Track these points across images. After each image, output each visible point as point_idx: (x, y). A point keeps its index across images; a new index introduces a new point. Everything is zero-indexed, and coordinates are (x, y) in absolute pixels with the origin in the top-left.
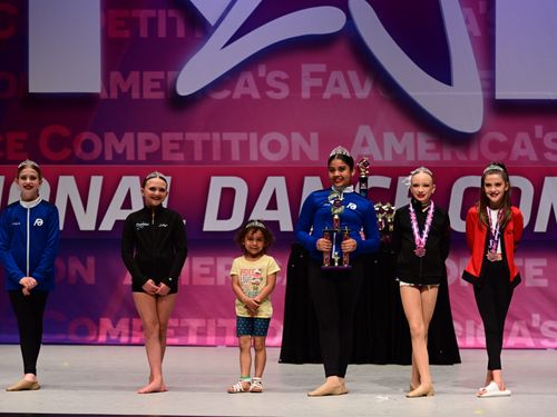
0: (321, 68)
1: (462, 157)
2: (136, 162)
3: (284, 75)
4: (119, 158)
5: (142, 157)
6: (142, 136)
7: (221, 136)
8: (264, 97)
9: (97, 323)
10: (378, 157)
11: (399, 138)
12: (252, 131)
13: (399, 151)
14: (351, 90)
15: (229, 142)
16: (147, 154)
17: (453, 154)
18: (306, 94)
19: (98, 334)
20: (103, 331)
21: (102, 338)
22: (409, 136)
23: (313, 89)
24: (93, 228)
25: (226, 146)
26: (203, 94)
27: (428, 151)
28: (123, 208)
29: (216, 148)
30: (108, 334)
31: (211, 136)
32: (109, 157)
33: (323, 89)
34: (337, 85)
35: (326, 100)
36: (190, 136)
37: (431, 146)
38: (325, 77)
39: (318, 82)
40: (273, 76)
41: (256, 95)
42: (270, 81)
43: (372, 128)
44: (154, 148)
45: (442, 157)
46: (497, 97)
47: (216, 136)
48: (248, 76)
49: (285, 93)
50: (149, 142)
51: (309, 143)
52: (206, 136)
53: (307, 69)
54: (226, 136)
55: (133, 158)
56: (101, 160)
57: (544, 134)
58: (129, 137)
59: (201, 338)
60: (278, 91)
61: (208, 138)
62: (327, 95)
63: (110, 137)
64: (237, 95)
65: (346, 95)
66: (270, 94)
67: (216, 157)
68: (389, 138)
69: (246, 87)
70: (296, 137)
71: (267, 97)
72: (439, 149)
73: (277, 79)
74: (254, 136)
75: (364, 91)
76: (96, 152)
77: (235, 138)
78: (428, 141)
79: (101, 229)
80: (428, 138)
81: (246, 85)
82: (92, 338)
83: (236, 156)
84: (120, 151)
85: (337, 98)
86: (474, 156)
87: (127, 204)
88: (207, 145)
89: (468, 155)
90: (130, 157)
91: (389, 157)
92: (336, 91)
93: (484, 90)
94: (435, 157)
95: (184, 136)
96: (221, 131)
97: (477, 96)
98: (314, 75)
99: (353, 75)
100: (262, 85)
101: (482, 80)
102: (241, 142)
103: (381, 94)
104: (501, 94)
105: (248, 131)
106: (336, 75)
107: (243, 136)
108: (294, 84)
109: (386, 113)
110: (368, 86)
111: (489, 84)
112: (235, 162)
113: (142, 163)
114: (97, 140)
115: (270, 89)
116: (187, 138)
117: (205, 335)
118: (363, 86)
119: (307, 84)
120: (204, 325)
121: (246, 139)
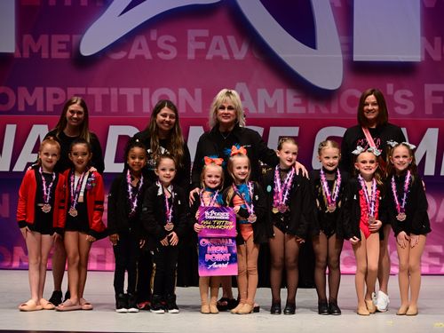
0: (205, 33)
1: (324, 110)
2: (45, 112)
3: (173, 39)
4: (31, 109)
5: (50, 108)
6: (51, 91)
7: (118, 91)
8: (155, 57)
9: (12, 252)
10: (252, 110)
11: (271, 94)
12: (146, 87)
13: (271, 104)
14: (230, 53)
15: (125, 96)
16: (55, 106)
17: (317, 108)
18: (191, 56)
19: (12, 261)
20: (16, 258)
21: (16, 264)
22: (279, 92)
23: (197, 51)
24: (8, 170)
25: (122, 99)
26: (103, 54)
27: (295, 105)
28: (33, 152)
29: (114, 100)
30: (21, 261)
31: (110, 91)
32: (22, 108)
33: (206, 51)
34: (218, 47)
35: (209, 60)
36: (91, 91)
37: (298, 101)
38: (208, 41)
39: (202, 45)
40: (163, 40)
41: (148, 56)
42: (161, 44)
43: (248, 85)
44: (61, 100)
45: (307, 110)
46: (355, 60)
47: (114, 91)
48: (142, 40)
49: (173, 54)
50: (56, 96)
51: (193, 97)
52: (106, 91)
53: (192, 34)
54: (123, 91)
55: (42, 110)
56: (15, 110)
57: (395, 91)
58: (39, 91)
59: (101, 264)
60: (167, 52)
61: (108, 93)
62: (209, 56)
63: (23, 91)
64: (132, 56)
65: (226, 56)
66: (161, 55)
67: (114, 109)
68: (262, 93)
69: (140, 49)
70: (183, 92)
71: (158, 57)
72: (305, 104)
73: (167, 42)
74: (146, 91)
75: (241, 53)
76: (11, 104)
77: (130, 93)
78: (295, 97)
79: (14, 170)
80: (296, 94)
81: (140, 47)
82: (7, 264)
83: (131, 108)
84: (31, 103)
85: (218, 59)
86: (335, 110)
87: (37, 149)
88: (106, 99)
89: (329, 109)
90: (40, 108)
91: (262, 110)
92: (218, 53)
93: (343, 53)
94: (301, 111)
95: (86, 91)
96: (118, 86)
97: (338, 58)
98: (198, 39)
99: (232, 40)
100: (153, 47)
101: (342, 44)
102: (135, 96)
103: (256, 56)
104: (357, 57)
105: (142, 87)
106: (218, 39)
107: (137, 91)
108: (181, 47)
109: (260, 72)
110: (245, 48)
111: (348, 48)
112: (130, 114)
113: (50, 113)
114: (11, 94)
115: (160, 50)
116: (89, 93)
117: (104, 262)
118: (240, 49)
119: (192, 47)
120: (103, 253)
121: (140, 93)
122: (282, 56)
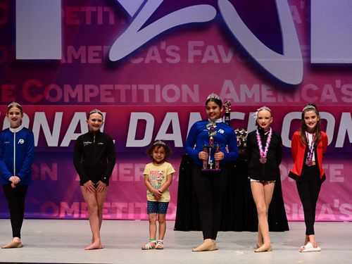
0: (201, 43)
1: (289, 100)
2: (84, 103)
3: (177, 48)
4: (73, 101)
5: (87, 100)
6: (88, 87)
7: (137, 87)
8: (165, 62)
9: (59, 206)
10: (236, 100)
11: (250, 88)
12: (157, 84)
13: (250, 96)
14: (220, 58)
15: (142, 91)
16: (91, 98)
17: (284, 98)
18: (191, 60)
19: (59, 213)
20: (63, 211)
21: (62, 215)
22: (256, 87)
23: (196, 57)
24: (56, 145)
25: (140, 93)
26: (126, 60)
27: (268, 96)
28: (75, 132)
29: (134, 94)
30: (66, 213)
31: (131, 87)
32: (67, 100)
33: (202, 57)
34: (211, 54)
35: (204, 64)
36: (118, 87)
37: (270, 93)
38: (203, 49)
39: (199, 53)
40: (170, 49)
41: (159, 61)
42: (169, 52)
43: (233, 82)
44: (95, 94)
45: (277, 99)
46: (312, 62)
47: (134, 87)
48: (154, 49)
49: (178, 59)
50: (92, 91)
51: (193, 91)
52: (128, 87)
53: (191, 44)
54: (141, 87)
55: (82, 101)
56: (62, 102)
57: (342, 85)
58: (79, 87)
59: (125, 215)
60: (173, 58)
62: (204, 61)
63: (67, 87)
64: (147, 61)
65: (217, 61)
66: (168, 60)
67: (134, 100)
68: (244, 88)
69: (153, 56)
70: (185, 87)
71: (167, 62)
72: (275, 95)
73: (173, 51)
74: (158, 87)
75: (228, 58)
76: (59, 97)
77: (146, 88)
78: (268, 90)
79: (62, 145)
80: (268, 88)
81: (153, 54)
82: (56, 215)
83: (147, 99)
84: (73, 96)
85: (211, 62)
86: (297, 99)
87: (78, 130)
88: (129, 93)
89: (293, 98)
90: (80, 100)
91: (243, 100)
92: (210, 58)
93: (304, 57)
94: (273, 100)
95: (114, 87)
96: (137, 83)
98: (196, 48)
99: (221, 48)
100: (163, 55)
101: (302, 51)
102: (150, 91)
103: (239, 60)
104: (314, 60)
105: (154, 83)
106: (210, 48)
107: (151, 87)
108: (184, 54)
109: (242, 72)
110: (230, 55)
111: (307, 54)
112: (146, 103)
113: (87, 104)
114: (59, 90)
115: (168, 57)
116: (116, 88)
117: (127, 213)
118: (227, 56)
119: (192, 54)
120: (126, 206)
121: (153, 88)
122: (258, 60)
